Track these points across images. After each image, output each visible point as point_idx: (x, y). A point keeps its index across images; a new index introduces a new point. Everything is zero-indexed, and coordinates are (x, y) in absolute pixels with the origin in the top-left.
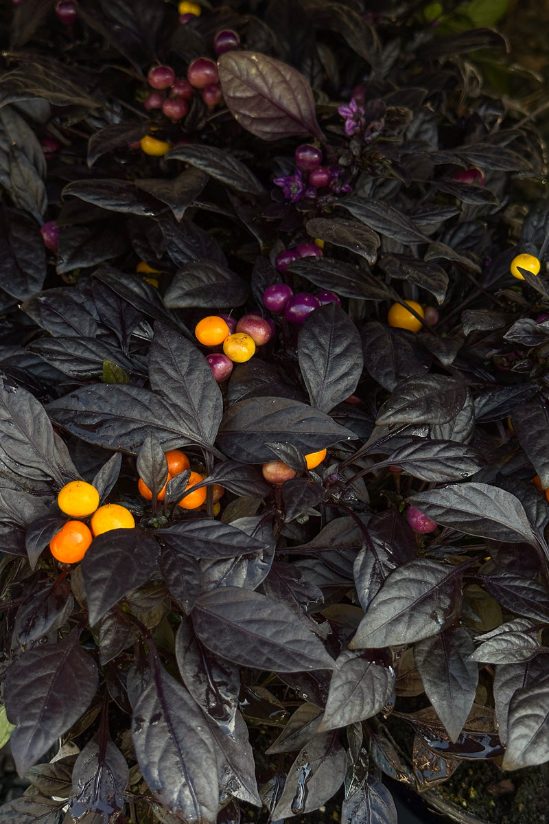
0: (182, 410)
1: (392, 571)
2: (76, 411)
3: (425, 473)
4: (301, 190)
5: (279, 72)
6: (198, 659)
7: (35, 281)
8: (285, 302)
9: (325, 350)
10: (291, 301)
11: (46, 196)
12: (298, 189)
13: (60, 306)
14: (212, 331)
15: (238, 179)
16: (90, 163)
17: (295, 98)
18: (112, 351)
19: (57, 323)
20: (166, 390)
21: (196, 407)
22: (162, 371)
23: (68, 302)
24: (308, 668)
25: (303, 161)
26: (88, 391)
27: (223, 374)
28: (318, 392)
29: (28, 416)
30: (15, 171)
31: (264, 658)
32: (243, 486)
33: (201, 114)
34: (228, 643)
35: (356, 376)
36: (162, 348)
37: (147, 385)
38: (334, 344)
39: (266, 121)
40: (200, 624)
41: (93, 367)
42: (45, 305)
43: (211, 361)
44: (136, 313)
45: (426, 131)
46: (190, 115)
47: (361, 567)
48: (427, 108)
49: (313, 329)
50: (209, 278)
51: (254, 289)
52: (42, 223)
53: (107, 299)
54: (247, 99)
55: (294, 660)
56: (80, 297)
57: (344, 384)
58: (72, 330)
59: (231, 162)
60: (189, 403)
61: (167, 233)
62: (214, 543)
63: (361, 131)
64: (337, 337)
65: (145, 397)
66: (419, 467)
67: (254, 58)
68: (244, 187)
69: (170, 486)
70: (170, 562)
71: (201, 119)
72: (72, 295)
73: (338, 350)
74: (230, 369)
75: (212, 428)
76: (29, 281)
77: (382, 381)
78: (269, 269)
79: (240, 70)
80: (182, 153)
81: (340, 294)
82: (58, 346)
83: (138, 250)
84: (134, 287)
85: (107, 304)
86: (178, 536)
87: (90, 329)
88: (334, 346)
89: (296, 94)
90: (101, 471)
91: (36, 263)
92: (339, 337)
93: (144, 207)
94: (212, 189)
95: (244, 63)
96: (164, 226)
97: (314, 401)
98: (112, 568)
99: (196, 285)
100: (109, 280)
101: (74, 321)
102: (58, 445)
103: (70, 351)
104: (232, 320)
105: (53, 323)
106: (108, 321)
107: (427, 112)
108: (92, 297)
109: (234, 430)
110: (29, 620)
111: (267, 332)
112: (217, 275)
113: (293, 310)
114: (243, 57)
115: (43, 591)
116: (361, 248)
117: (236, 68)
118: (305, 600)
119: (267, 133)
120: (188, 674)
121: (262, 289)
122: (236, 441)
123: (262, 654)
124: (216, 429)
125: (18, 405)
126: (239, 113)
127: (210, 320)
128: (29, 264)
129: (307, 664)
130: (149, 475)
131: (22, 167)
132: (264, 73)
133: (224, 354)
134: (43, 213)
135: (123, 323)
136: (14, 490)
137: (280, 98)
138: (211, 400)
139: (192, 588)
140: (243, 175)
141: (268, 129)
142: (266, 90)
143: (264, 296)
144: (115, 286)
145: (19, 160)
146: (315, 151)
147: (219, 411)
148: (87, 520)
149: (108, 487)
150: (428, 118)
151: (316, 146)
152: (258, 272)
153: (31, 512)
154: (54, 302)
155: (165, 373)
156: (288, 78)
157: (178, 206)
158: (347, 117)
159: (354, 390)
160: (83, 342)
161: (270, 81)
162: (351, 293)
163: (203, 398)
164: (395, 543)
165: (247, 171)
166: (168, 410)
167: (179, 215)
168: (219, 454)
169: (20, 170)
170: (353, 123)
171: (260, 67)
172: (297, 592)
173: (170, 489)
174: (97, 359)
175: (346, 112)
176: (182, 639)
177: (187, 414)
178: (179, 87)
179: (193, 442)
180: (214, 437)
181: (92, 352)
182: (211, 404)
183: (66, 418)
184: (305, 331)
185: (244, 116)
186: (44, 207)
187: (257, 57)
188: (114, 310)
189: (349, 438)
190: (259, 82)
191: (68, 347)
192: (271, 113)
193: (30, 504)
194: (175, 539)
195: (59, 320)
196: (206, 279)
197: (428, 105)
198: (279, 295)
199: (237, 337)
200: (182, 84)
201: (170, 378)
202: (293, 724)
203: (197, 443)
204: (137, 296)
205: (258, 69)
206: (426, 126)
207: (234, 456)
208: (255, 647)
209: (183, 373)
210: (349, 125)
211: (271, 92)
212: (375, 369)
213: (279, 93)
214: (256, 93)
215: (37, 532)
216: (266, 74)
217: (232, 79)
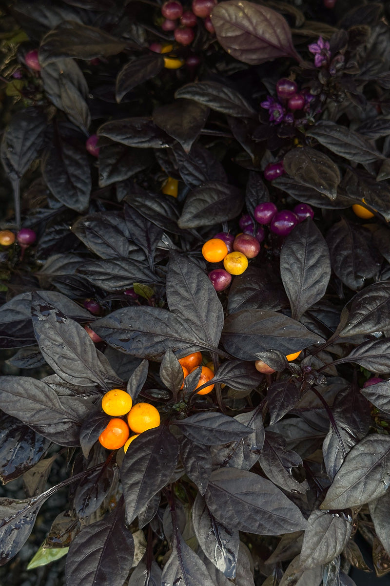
0: (193, 323)
1: (352, 448)
2: (114, 329)
3: (377, 366)
4: (281, 116)
5: (261, 14)
6: (210, 524)
7: (83, 193)
8: (271, 216)
9: (301, 263)
10: (276, 217)
11: (89, 113)
12: (280, 114)
13: (101, 229)
14: (214, 251)
15: (234, 106)
16: (118, 99)
17: (275, 32)
18: (142, 268)
19: (99, 243)
20: (181, 307)
21: (204, 318)
22: (176, 293)
23: (107, 225)
24: (290, 530)
25: (282, 92)
26: (121, 313)
27: (224, 286)
28: (296, 297)
29: (77, 340)
30: (64, 95)
31: (257, 524)
32: (240, 381)
33: (205, 39)
34: (230, 513)
35: (326, 281)
36: (175, 273)
37: (166, 307)
38: (308, 259)
39: (254, 51)
40: (210, 497)
41: (127, 282)
42: (89, 228)
43: (214, 277)
44: (159, 229)
45: (382, 42)
46: (196, 41)
47: (328, 447)
48: (382, 22)
49: (292, 246)
50: (212, 197)
51: (248, 204)
52: (87, 135)
53: (136, 220)
54: (236, 37)
55: (280, 525)
56: (115, 219)
57: (316, 290)
58: (110, 249)
59: (227, 93)
60: (199, 317)
61: (180, 158)
62: (216, 431)
63: (327, 63)
64: (310, 251)
65: (165, 315)
66: (372, 362)
67: (240, 4)
68: (238, 113)
69: (187, 380)
70: (187, 451)
71: (205, 42)
72: (109, 219)
73: (312, 262)
74: (230, 281)
75: (216, 334)
76: (79, 194)
77: (344, 279)
78: (259, 184)
79: (229, 15)
80: (188, 92)
81: (313, 205)
82: (99, 268)
83: (160, 162)
84: (156, 207)
85: (136, 225)
86: (190, 426)
87: (124, 248)
88: (308, 260)
89: (276, 28)
90: (134, 373)
91: (83, 177)
92: (312, 251)
93: (161, 141)
94: (214, 119)
95: (232, 10)
96: (177, 153)
97: (294, 304)
98: (143, 471)
99: (201, 207)
100: (137, 204)
101: (111, 241)
102: (101, 359)
103: (109, 271)
104: (230, 238)
105: (96, 244)
106: (137, 239)
107: (383, 25)
108: (125, 220)
109: (234, 332)
110: (85, 500)
111: (257, 248)
112: (219, 193)
113: (277, 224)
114: (231, 5)
115: (94, 474)
116: (325, 188)
117: (226, 15)
118: (290, 465)
119: (255, 59)
120: (201, 537)
121: (254, 204)
122: (236, 340)
123: (256, 521)
124: (220, 334)
125: (68, 333)
126: (231, 48)
127: (213, 244)
128: (78, 179)
129: (289, 527)
130: (169, 380)
131: (69, 92)
132: (249, 15)
133: (225, 269)
134: (88, 126)
135: (148, 240)
136: (69, 395)
137: (263, 33)
138: (215, 313)
139: (205, 472)
140: (237, 102)
141: (254, 57)
142: (251, 28)
143: (256, 211)
144: (142, 209)
145: (67, 87)
146: (291, 84)
147: (221, 320)
148: (125, 418)
149: (140, 385)
150: (383, 30)
151: (292, 78)
152: (250, 188)
153: (83, 410)
154: (95, 226)
155: (179, 294)
156: (268, 16)
157: (186, 141)
158: (316, 53)
159: (324, 294)
160: (118, 263)
161: (254, 21)
162: (322, 204)
163: (208, 312)
164: (354, 415)
165: (241, 98)
166: (182, 325)
167: (187, 148)
168: (222, 353)
169: (67, 93)
170: (321, 57)
171: (246, 11)
172: (284, 459)
173: (187, 383)
174: (130, 275)
175: (314, 49)
176: (197, 509)
177: (197, 326)
178: (186, 18)
179: (203, 348)
180: (218, 341)
181: (126, 270)
182: (215, 315)
183: (107, 334)
184: (286, 249)
185: (235, 50)
186: (89, 122)
187: (243, 4)
188: (142, 230)
189: (318, 342)
190: (246, 23)
191: (107, 268)
192: (257, 44)
193: (82, 405)
194: (188, 429)
195: (100, 241)
196: (210, 199)
197: (383, 19)
198: (266, 212)
199: (234, 256)
200: (188, 15)
201: (183, 298)
202: (284, 541)
203: (206, 348)
204: (159, 214)
205: (244, 13)
206: (381, 38)
207: (234, 353)
208: (250, 515)
209: (193, 292)
210: (318, 58)
211: (255, 29)
212: (339, 269)
213: (262, 30)
214: (244, 32)
215: (87, 431)
216: (251, 16)
217: (223, 24)
